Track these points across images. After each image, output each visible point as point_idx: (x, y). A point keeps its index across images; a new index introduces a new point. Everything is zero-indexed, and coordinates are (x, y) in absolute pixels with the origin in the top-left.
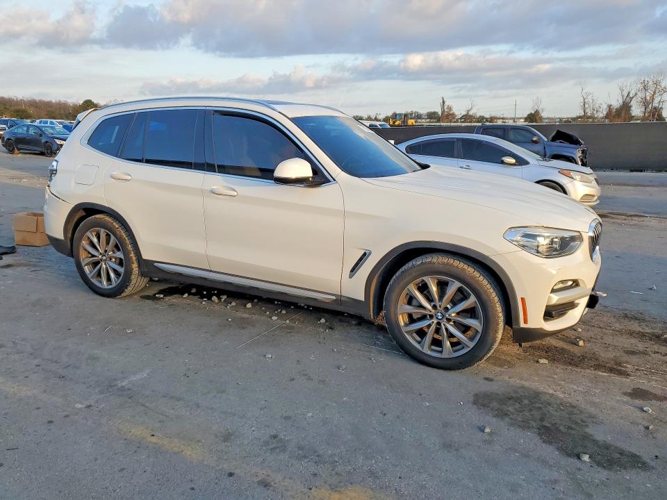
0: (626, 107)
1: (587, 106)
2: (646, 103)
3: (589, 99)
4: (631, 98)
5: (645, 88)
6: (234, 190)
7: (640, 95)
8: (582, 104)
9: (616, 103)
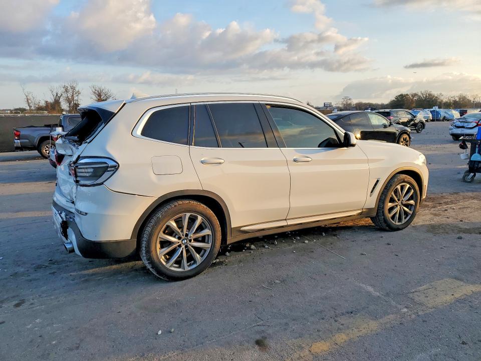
0: (57, 102)
1: (30, 101)
2: (69, 101)
3: (30, 97)
4: (60, 97)
5: (67, 91)
6: (308, 157)
7: (65, 95)
8: (26, 100)
9: (51, 99)
